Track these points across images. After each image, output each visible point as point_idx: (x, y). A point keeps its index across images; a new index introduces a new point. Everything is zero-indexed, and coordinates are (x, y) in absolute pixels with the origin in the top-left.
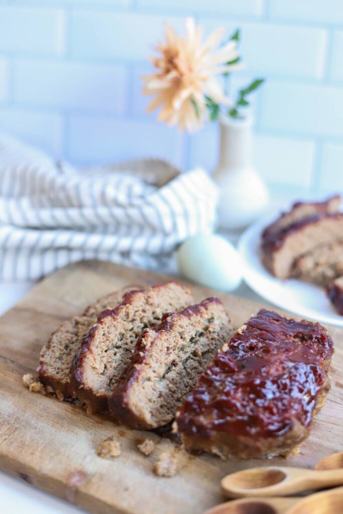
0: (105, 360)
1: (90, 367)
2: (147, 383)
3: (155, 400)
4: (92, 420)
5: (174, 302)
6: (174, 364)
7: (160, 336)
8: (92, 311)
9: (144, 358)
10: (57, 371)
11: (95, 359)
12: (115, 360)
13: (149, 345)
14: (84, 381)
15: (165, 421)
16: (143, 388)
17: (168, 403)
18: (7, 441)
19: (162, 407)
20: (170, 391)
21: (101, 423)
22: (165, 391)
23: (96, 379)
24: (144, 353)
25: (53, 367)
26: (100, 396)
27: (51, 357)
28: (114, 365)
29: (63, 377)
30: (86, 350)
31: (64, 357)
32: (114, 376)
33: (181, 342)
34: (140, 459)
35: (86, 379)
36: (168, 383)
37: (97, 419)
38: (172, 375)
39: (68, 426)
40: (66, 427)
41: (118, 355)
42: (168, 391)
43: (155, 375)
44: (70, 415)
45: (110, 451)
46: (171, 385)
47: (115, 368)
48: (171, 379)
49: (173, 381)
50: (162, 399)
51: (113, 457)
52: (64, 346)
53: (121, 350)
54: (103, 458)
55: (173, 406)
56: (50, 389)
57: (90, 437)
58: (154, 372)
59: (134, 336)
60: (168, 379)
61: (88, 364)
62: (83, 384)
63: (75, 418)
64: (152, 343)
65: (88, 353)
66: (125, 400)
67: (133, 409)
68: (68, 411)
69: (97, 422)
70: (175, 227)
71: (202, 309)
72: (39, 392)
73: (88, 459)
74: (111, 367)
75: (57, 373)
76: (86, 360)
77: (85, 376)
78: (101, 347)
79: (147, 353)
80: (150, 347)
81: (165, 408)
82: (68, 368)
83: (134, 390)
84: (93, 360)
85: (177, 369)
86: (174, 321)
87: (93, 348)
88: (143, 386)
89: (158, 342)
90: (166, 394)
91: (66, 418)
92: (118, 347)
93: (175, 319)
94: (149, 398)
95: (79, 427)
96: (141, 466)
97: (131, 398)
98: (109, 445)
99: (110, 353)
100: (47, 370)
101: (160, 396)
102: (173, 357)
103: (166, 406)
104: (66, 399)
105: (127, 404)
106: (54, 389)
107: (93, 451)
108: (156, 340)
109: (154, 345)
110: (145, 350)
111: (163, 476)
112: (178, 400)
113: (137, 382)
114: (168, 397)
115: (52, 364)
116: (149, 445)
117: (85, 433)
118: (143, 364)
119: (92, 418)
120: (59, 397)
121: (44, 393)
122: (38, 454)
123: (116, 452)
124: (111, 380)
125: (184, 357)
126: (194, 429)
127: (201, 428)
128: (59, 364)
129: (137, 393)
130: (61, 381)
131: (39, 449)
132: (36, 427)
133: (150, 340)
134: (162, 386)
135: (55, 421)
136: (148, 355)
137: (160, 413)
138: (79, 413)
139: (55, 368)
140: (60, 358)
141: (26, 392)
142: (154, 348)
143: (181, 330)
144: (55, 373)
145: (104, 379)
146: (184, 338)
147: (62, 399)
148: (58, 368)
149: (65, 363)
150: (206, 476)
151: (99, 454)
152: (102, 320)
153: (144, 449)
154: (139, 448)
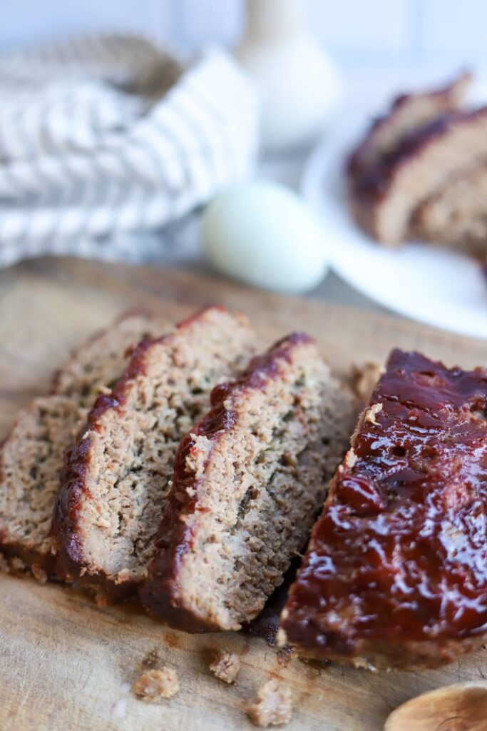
0: (117, 505)
1: (93, 528)
2: (212, 549)
3: (230, 576)
4: (109, 618)
5: (222, 350)
6: (252, 494)
7: (218, 446)
8: (66, 381)
9: (195, 498)
10: (25, 528)
11: (98, 509)
13: (201, 469)
14: (87, 558)
15: (253, 612)
16: (205, 561)
17: (253, 575)
19: (243, 585)
20: (253, 550)
21: (128, 622)
22: (244, 553)
23: (108, 549)
24: (194, 489)
25: (17, 521)
26: (123, 583)
27: (8, 499)
28: (137, 511)
29: (39, 541)
30: (79, 491)
31: (33, 495)
32: (140, 534)
33: (258, 446)
34: (217, 693)
35: (90, 554)
36: (247, 534)
37: (118, 614)
38: (252, 517)
39: (66, 638)
40: (64, 640)
41: (140, 487)
42: (249, 552)
43: (222, 527)
44: (65, 612)
45: (160, 690)
46: (253, 540)
47: (139, 518)
48: (251, 527)
49: (255, 530)
50: (242, 571)
51: (167, 698)
52: (28, 470)
53: (144, 475)
54: (148, 703)
55: (263, 577)
56: (18, 564)
57: (113, 657)
58: (219, 521)
59: (162, 438)
60: (245, 527)
61: (89, 522)
62: (86, 564)
63: (76, 617)
64: (206, 464)
65: (83, 498)
66: (176, 595)
67: (194, 607)
68: (61, 604)
69: (121, 622)
71: (282, 363)
73: (121, 708)
74: (131, 517)
75: (27, 532)
76: (82, 513)
77: (86, 547)
78: (105, 480)
79: (199, 487)
80: (204, 472)
81: (250, 587)
82: (45, 520)
83: (189, 570)
84: (94, 510)
85: (257, 503)
86: (238, 406)
87: (91, 485)
88: (204, 556)
89: (218, 460)
90: (247, 559)
91: (60, 619)
92: (135, 470)
93: (240, 401)
94: (217, 577)
95: (88, 638)
96: (224, 710)
98: (156, 677)
99: (124, 487)
100: (7, 529)
101: (238, 565)
102: (248, 481)
103: (251, 582)
104: (53, 577)
105: (180, 601)
106: (24, 561)
107: (126, 689)
108: (212, 457)
109: (211, 467)
110: (196, 481)
111: (270, 725)
112: (270, 563)
113: (193, 552)
114: (252, 563)
115: (14, 514)
116: (230, 664)
117: (103, 649)
118: (197, 512)
119: (108, 614)
120: (37, 576)
121: (7, 569)
122: (23, 712)
123: (171, 687)
124: (135, 543)
125: (266, 474)
126: (320, 638)
127: (334, 637)
128: (26, 513)
129: (195, 575)
130: (38, 550)
131: (24, 702)
132: (8, 650)
133: (201, 458)
134: (236, 546)
135: (40, 630)
136: (204, 492)
137: (242, 599)
138: (82, 606)
139: (20, 523)
140: (26, 499)
142: (213, 473)
143: (252, 420)
144: (21, 533)
145: (124, 544)
146: (261, 436)
147: (44, 580)
148: (27, 522)
149: (38, 507)
150: (349, 712)
151: (140, 696)
152: (98, 422)
153: (223, 675)
154: (213, 672)
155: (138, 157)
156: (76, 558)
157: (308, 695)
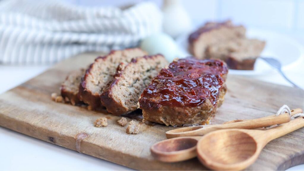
0: (99, 79)
2: (122, 87)
3: (128, 96)
4: (91, 113)
6: (138, 79)
9: (121, 74)
11: (93, 78)
12: (105, 79)
14: (87, 87)
15: (133, 108)
16: (120, 89)
17: (135, 99)
18: (41, 122)
19: (131, 100)
20: (136, 92)
21: (97, 114)
22: (133, 92)
23: (94, 87)
24: (121, 72)
25: (70, 88)
26: (96, 95)
27: (68, 83)
28: (104, 81)
29: (75, 91)
31: (75, 83)
32: (104, 87)
33: (141, 70)
34: (119, 127)
40: (76, 115)
42: (134, 92)
43: (127, 83)
45: (101, 123)
46: (136, 90)
47: (105, 83)
48: (136, 87)
49: (137, 88)
50: (131, 96)
51: (103, 126)
53: (108, 75)
54: (98, 127)
56: (67, 99)
57: (90, 119)
58: (127, 82)
60: (134, 87)
62: (86, 89)
63: (81, 112)
64: (125, 67)
65: (89, 75)
66: (110, 94)
67: (115, 99)
68: (78, 110)
69: (94, 114)
70: (138, 31)
71: (154, 58)
72: (61, 102)
73: (89, 128)
74: (102, 82)
76: (88, 78)
77: (87, 85)
78: (96, 73)
80: (124, 69)
81: (133, 102)
83: (115, 88)
85: (140, 82)
86: (138, 59)
87: (92, 72)
88: (120, 87)
90: (134, 94)
91: (76, 112)
92: (106, 74)
94: (124, 94)
95: (84, 116)
96: (120, 131)
97: (114, 92)
98: (101, 119)
99: (102, 76)
100: (66, 89)
101: (130, 94)
102: (137, 76)
103: (134, 100)
104: (77, 104)
105: (111, 96)
106: (70, 99)
107: (92, 125)
108: (127, 66)
109: (126, 68)
111: (132, 133)
113: (117, 85)
114: (135, 95)
115: (69, 86)
116: (123, 120)
117: (87, 118)
118: (120, 77)
120: (72, 103)
121: (64, 102)
122: (60, 126)
123: (105, 123)
124: (102, 89)
125: (144, 77)
128: (72, 86)
129: (117, 90)
130: (74, 94)
131: (60, 124)
132: (59, 116)
134: (131, 90)
135: (70, 113)
136: (123, 73)
137: (130, 104)
138: (84, 110)
140: (73, 84)
141: (53, 103)
142: (127, 70)
143: (142, 64)
144: (70, 90)
145: (98, 88)
146: (144, 69)
147: (74, 104)
148: (72, 88)
150: (157, 134)
151: (95, 126)
152: (97, 60)
153: (121, 122)
154: (118, 122)
155: (124, 22)
156: (84, 87)
157: (146, 130)
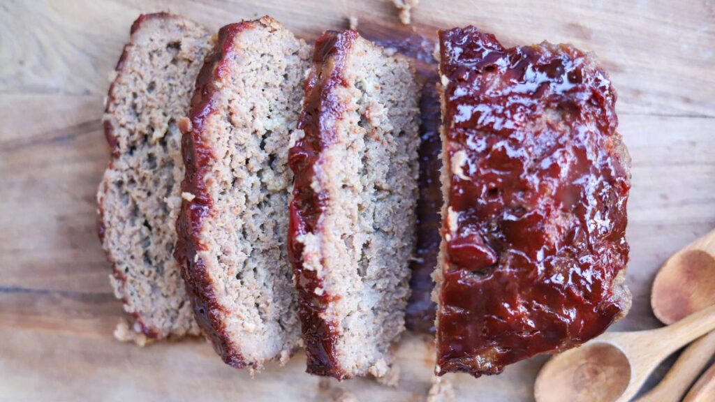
1: (243, 335)
3: (373, 325)
7: (325, 237)
9: (325, 295)
11: (239, 317)
13: (319, 267)
19: (384, 323)
20: (383, 291)
22: (376, 300)
24: (321, 287)
25: (159, 314)
27: (139, 297)
28: (269, 297)
29: (187, 326)
31: (159, 283)
36: (372, 283)
41: (261, 271)
42: (380, 296)
46: (380, 285)
48: (375, 275)
50: (380, 313)
52: (142, 259)
55: (396, 303)
60: (370, 279)
61: (237, 333)
64: (322, 262)
78: (231, 287)
79: (325, 283)
80: (323, 269)
81: (389, 318)
84: (236, 320)
86: (325, 184)
88: (350, 333)
89: (331, 251)
90: (380, 301)
93: (325, 178)
94: (365, 336)
99: (249, 281)
101: (375, 313)
102: (359, 242)
109: (327, 261)
110: (320, 281)
112: (397, 286)
113: (341, 338)
114: (384, 301)
115: (152, 309)
118: (331, 305)
124: (279, 321)
128: (162, 303)
129: (349, 352)
133: (316, 259)
136: (330, 285)
139: (163, 316)
140: (155, 290)
144: (168, 324)
145: (271, 328)
149: (169, 293)
152: (202, 242)
